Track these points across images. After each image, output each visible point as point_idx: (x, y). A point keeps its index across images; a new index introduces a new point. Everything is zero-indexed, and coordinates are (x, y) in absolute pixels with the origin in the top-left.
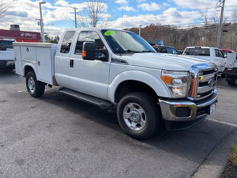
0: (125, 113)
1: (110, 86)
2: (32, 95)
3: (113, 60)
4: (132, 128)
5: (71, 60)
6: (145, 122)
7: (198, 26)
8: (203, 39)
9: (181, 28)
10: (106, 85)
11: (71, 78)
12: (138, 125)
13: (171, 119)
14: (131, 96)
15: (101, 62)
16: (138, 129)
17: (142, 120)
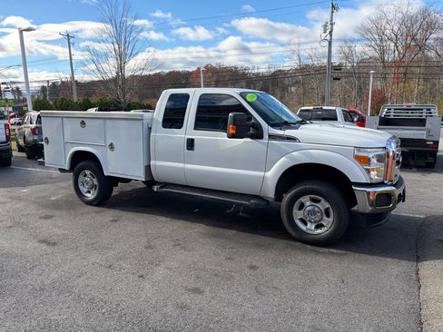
0: (295, 211)
1: (269, 174)
2: (90, 203)
3: (272, 137)
4: (308, 232)
5: (188, 139)
6: (331, 219)
7: (282, 68)
8: (293, 89)
9: (256, 71)
10: (262, 174)
11: (188, 166)
12: (319, 226)
13: (367, 211)
14: (307, 186)
15: (249, 140)
16: (319, 231)
17: (325, 218)
